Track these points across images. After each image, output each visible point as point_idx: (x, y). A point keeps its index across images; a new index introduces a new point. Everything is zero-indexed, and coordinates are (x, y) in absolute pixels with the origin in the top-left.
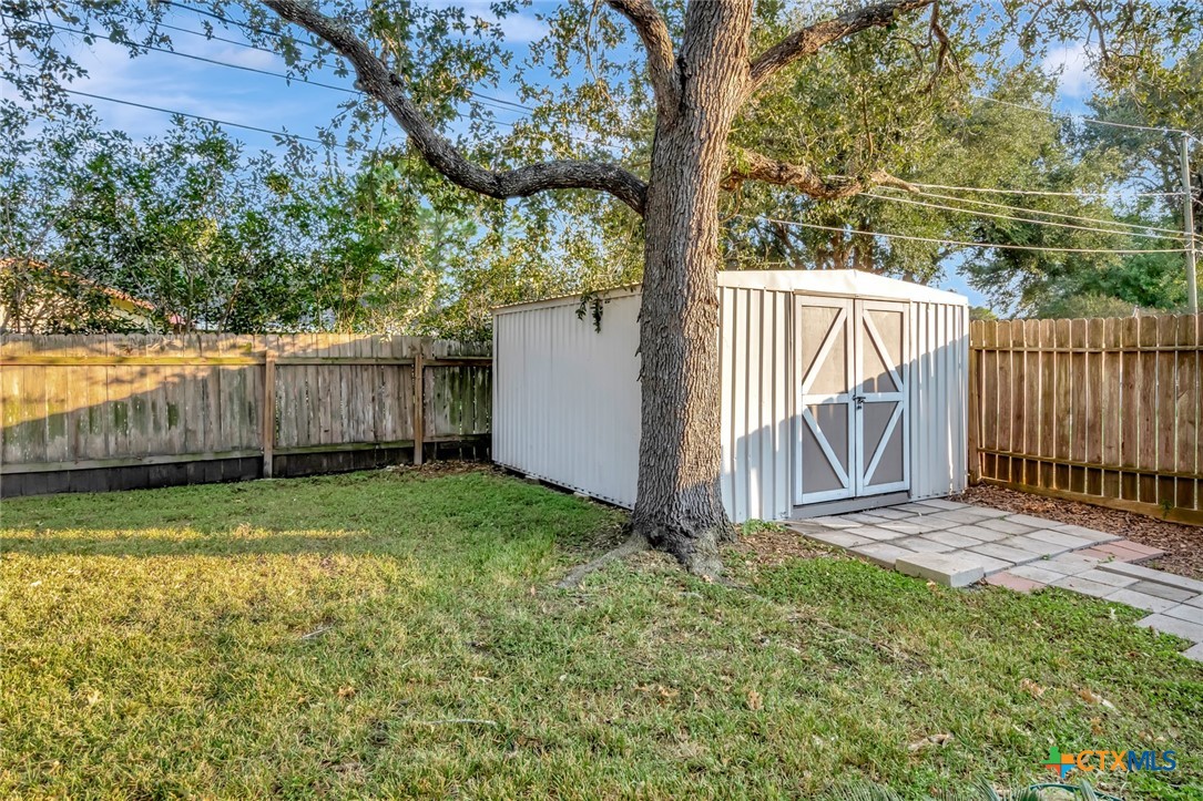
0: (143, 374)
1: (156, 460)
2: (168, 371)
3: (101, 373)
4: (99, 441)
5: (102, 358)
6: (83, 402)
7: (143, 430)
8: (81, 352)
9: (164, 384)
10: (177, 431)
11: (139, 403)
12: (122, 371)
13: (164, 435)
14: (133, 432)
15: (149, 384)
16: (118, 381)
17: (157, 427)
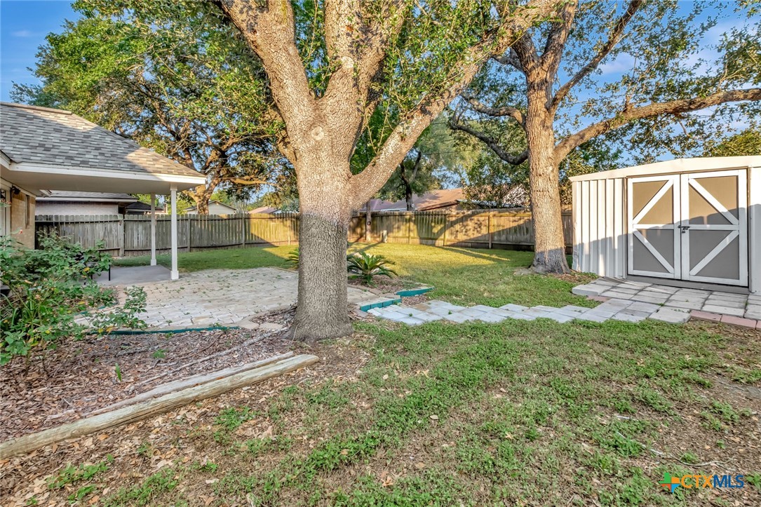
0: (520, 219)
1: (523, 244)
2: (526, 218)
3: (512, 219)
4: (511, 237)
5: (511, 215)
6: (508, 227)
7: (521, 234)
8: (507, 213)
9: (525, 222)
10: (528, 235)
11: (519, 226)
12: (516, 218)
13: (525, 237)
14: (518, 235)
15: (522, 222)
16: (515, 221)
17: (524, 235)
